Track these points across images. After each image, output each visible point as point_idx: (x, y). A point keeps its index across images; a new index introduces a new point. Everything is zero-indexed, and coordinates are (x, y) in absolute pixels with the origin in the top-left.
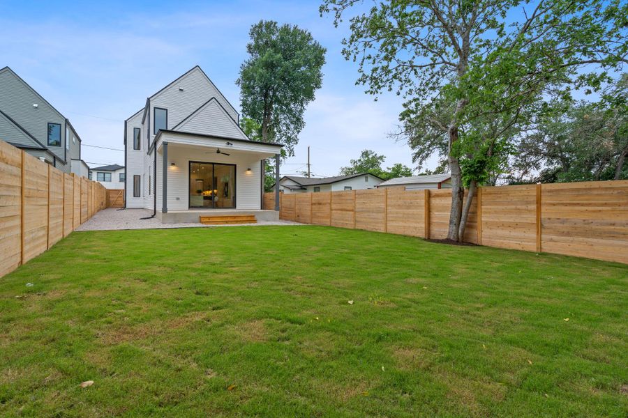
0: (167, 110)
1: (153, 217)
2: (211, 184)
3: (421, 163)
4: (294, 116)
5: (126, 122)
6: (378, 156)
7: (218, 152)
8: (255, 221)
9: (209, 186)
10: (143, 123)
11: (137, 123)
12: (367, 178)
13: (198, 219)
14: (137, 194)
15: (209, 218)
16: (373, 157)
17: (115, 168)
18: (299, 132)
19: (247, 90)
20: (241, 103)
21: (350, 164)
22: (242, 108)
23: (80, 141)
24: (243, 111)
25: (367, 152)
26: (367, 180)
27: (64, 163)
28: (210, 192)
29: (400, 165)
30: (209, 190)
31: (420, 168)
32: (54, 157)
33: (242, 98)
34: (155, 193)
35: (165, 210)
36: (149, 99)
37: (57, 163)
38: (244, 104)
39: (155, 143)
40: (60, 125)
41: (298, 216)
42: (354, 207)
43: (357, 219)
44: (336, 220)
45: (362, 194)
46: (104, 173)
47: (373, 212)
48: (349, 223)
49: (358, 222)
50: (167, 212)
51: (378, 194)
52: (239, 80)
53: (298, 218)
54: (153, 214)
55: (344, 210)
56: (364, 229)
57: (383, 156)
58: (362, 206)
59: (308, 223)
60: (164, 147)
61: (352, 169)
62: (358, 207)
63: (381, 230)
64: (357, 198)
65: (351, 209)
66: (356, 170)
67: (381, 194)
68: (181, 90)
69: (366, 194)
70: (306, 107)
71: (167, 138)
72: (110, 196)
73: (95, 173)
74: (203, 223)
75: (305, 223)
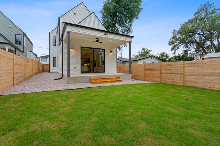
1: (61, 78)
3: (175, 51)
6: (148, 50)
7: (97, 41)
8: (121, 81)
10: (57, 34)
11: (54, 33)
13: (88, 80)
14: (54, 66)
15: (95, 79)
16: (146, 51)
17: (48, 56)
21: (138, 53)
23: (32, 44)
25: (144, 48)
26: (152, 59)
27: (23, 52)
29: (164, 52)
31: (174, 53)
32: (16, 49)
34: (63, 65)
35: (69, 75)
36: (59, 18)
37: (17, 51)
39: (62, 36)
40: (21, 35)
41: (135, 76)
42: (184, 72)
43: (187, 79)
44: (166, 79)
45: (192, 64)
46: (44, 58)
47: (204, 76)
48: (179, 81)
49: (188, 81)
50: (70, 76)
51: (211, 63)
52: (101, 11)
53: (135, 77)
54: (62, 77)
55: (174, 73)
56: (194, 86)
57: (150, 50)
58: (192, 71)
59: (142, 80)
60: (68, 34)
61: (138, 55)
62: (187, 72)
63: (214, 88)
64: (186, 66)
65: (180, 73)
66: (140, 56)
67: (214, 63)
68: (75, 14)
69: (197, 63)
70: (132, 23)
71: (70, 29)
72: (44, 67)
73: (41, 59)
74: (92, 83)
75: (140, 80)
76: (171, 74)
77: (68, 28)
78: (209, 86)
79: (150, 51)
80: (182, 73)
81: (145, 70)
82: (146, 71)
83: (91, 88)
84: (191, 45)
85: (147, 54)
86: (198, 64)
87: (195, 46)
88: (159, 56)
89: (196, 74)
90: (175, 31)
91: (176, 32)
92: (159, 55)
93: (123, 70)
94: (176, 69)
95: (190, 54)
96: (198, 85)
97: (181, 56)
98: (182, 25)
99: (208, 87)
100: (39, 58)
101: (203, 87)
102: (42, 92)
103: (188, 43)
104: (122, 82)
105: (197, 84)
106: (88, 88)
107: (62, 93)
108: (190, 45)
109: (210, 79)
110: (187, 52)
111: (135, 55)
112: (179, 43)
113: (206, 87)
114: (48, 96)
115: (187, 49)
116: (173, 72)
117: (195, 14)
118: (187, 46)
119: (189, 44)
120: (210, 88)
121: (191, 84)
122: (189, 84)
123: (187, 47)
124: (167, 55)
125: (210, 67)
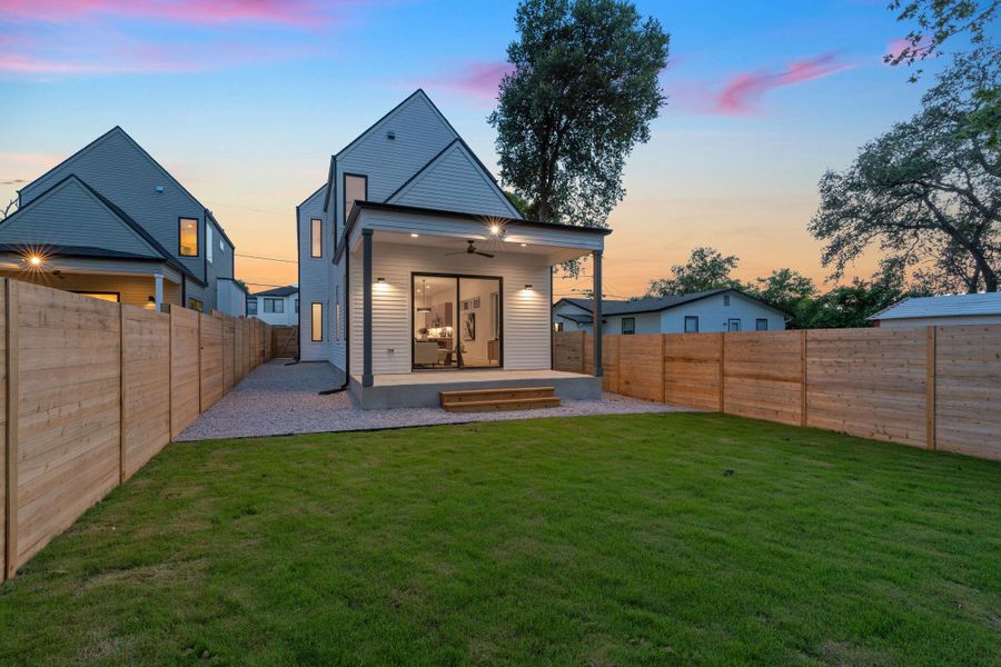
0: (366, 177)
1: (344, 388)
2: (443, 316)
3: (841, 266)
4: (602, 178)
5: (298, 208)
7: (471, 251)
8: (555, 403)
9: (439, 320)
10: (325, 210)
11: (316, 210)
12: (727, 298)
13: (435, 398)
14: (314, 339)
15: (460, 397)
16: (714, 260)
17: (285, 292)
18: (609, 210)
19: (510, 133)
20: (499, 157)
21: (671, 273)
22: (501, 168)
23: (233, 248)
24: (504, 174)
25: (702, 251)
26: (727, 304)
27: (205, 285)
28: (439, 330)
29: (788, 271)
30: (437, 326)
31: (837, 276)
32: (183, 276)
33: (501, 150)
35: (368, 378)
36: (334, 158)
37: (188, 283)
38: (506, 161)
39: (347, 237)
41: (627, 383)
42: (802, 372)
43: (814, 403)
44: (738, 399)
45: (830, 341)
46: (274, 300)
47: (873, 389)
48: (786, 410)
49: (817, 410)
50: (372, 384)
51: (897, 343)
52: (495, 114)
53: (626, 386)
54: (344, 383)
55: (767, 377)
56: (836, 429)
57: (732, 258)
58: (831, 371)
59: (653, 401)
60: (365, 240)
61: (673, 282)
62: (815, 373)
63: (907, 438)
64: (810, 349)
65: (791, 375)
66: (682, 283)
67: (908, 342)
68: (391, 137)
69: (849, 341)
70: (625, 158)
71: (372, 222)
72: (279, 337)
73: (260, 301)
74: (447, 409)
75: (645, 399)
76: (757, 377)
77: (366, 220)
78: (889, 430)
79: (729, 260)
80: (798, 375)
81: (665, 359)
82: (667, 364)
83: (440, 428)
84: (921, 236)
85: (714, 275)
86: (852, 345)
87: (938, 241)
88: (763, 288)
89: (845, 381)
90: (830, 176)
91: (837, 182)
92: (763, 284)
93: (584, 356)
94: (775, 362)
95: (917, 276)
96: (851, 426)
97: (868, 288)
98: (864, 151)
99: (885, 433)
100: (255, 297)
101: (867, 436)
102: (290, 435)
103: (903, 226)
104: (559, 408)
105: (848, 423)
106: (430, 429)
107: (347, 441)
108: (915, 235)
109: (895, 402)
110: (902, 266)
111: (663, 281)
112: (861, 229)
113: (878, 432)
114: (307, 447)
115: (901, 253)
116: (764, 372)
117: (926, 99)
118: (902, 241)
119: (911, 231)
120: (893, 440)
121: (826, 420)
122: (820, 422)
123: (899, 243)
124: (804, 285)
125: (895, 358)
